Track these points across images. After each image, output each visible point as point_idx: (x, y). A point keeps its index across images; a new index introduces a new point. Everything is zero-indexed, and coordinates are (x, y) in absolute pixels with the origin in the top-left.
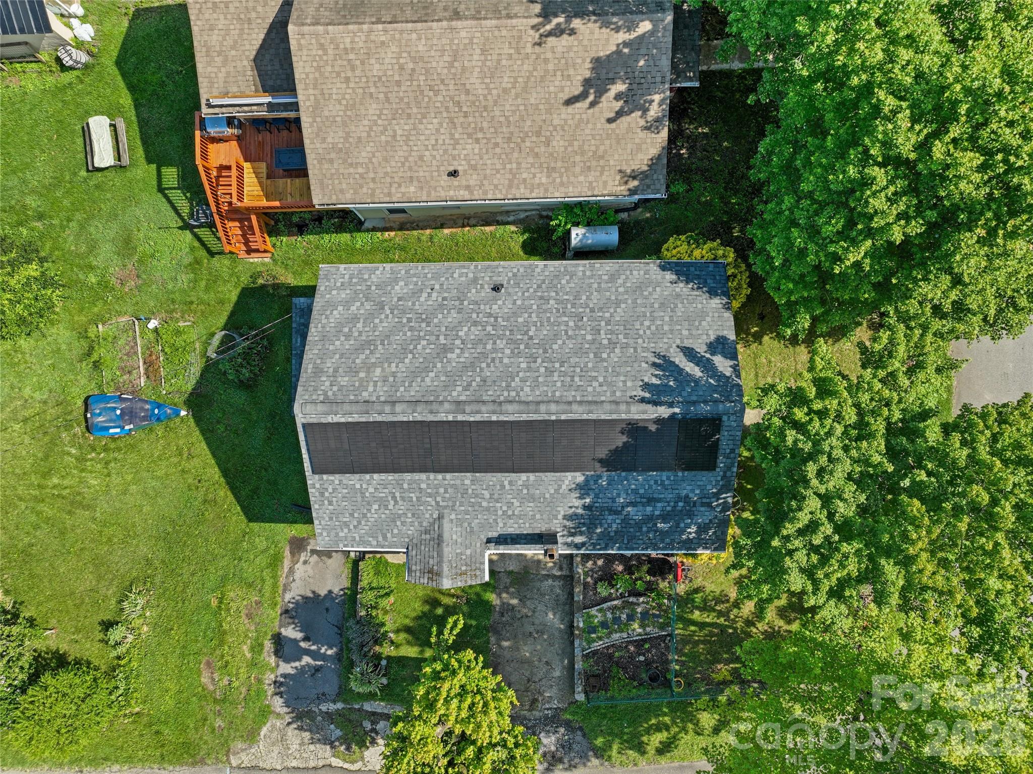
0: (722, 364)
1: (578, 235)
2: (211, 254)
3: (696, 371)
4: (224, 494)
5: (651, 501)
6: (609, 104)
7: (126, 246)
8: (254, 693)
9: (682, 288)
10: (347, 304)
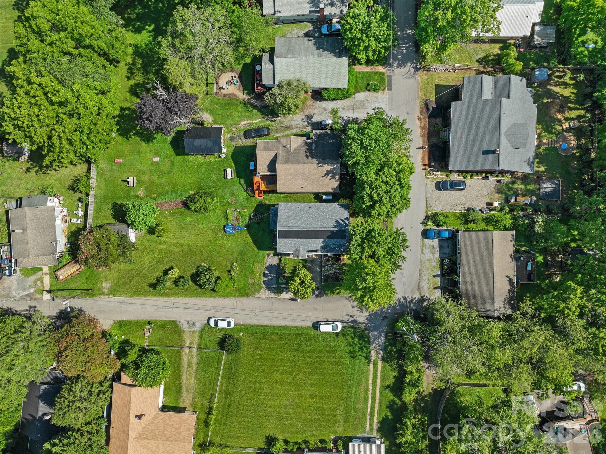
0: (347, 222)
1: (324, 197)
2: (251, 197)
3: (342, 223)
4: (253, 245)
5: (335, 244)
6: (329, 177)
7: (232, 194)
8: (259, 284)
9: (341, 209)
10: (284, 210)
